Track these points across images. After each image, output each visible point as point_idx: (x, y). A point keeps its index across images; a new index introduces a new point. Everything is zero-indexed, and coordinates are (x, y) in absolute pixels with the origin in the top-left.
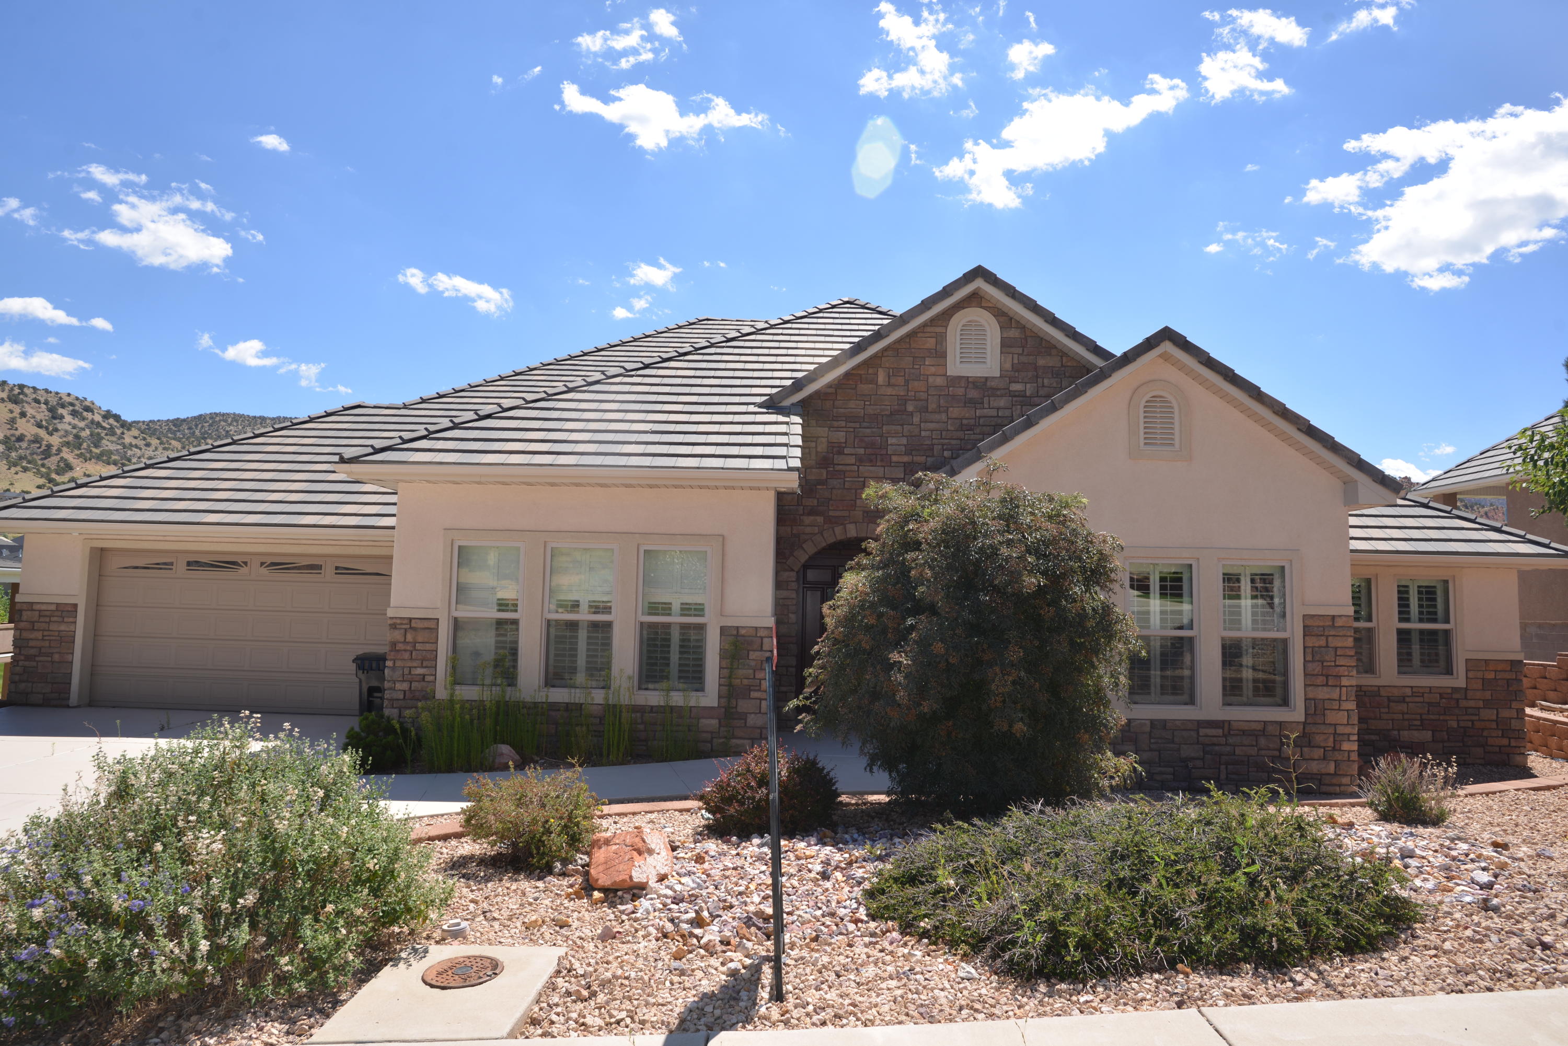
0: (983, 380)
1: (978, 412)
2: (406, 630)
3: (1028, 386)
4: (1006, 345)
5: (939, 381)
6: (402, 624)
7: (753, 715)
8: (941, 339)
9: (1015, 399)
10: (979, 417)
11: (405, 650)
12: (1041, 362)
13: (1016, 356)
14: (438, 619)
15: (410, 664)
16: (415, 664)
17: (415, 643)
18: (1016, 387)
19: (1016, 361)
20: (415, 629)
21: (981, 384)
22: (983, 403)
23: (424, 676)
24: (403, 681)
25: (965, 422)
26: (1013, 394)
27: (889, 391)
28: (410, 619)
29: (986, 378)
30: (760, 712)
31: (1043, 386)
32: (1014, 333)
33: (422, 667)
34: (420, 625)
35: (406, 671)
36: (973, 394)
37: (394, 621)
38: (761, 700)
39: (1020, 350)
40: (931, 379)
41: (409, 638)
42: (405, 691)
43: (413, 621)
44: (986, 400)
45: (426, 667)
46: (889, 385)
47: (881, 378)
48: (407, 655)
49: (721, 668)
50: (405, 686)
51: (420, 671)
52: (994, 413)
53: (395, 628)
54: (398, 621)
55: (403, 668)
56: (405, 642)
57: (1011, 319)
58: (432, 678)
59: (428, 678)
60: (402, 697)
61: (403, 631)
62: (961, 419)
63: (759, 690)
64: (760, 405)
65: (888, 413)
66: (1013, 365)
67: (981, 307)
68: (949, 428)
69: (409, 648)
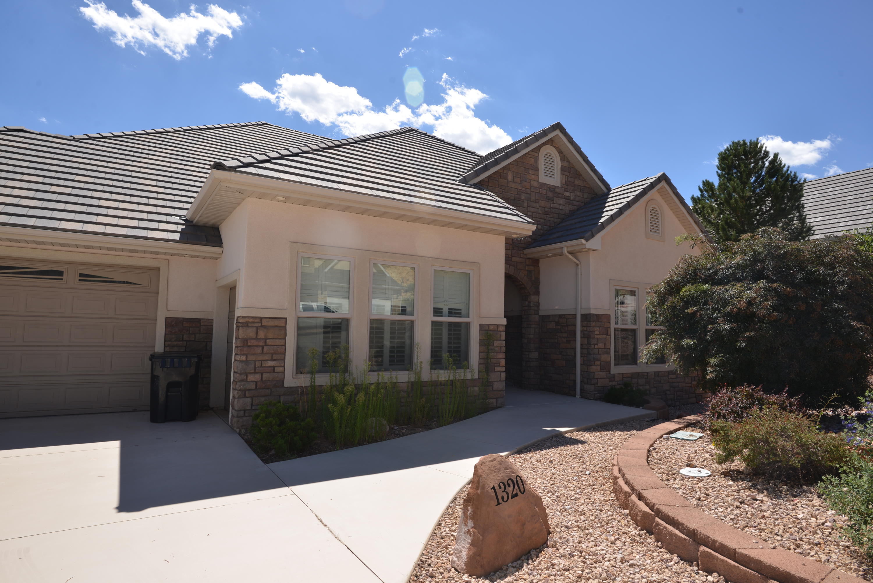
0: (554, 187)
1: (552, 205)
2: (257, 328)
3: (572, 194)
4: (563, 169)
5: (535, 184)
6: (254, 322)
7: (496, 383)
8: (536, 159)
9: (567, 200)
10: (553, 208)
11: (257, 346)
12: (577, 182)
13: (567, 177)
14: (286, 319)
15: (261, 358)
16: (266, 358)
17: (266, 339)
18: (567, 194)
19: (566, 180)
20: (265, 327)
21: (552, 189)
22: (553, 200)
23: (274, 367)
24: (255, 373)
25: (546, 209)
26: (567, 198)
27: (513, 185)
28: (261, 318)
29: (555, 186)
30: (500, 381)
31: (577, 196)
32: (566, 164)
33: (272, 360)
34: (272, 323)
35: (258, 364)
36: (550, 194)
37: (247, 319)
38: (501, 372)
39: (568, 174)
40: (532, 182)
41: (261, 334)
42: (256, 382)
43: (264, 320)
44: (555, 198)
45: (275, 360)
46: (514, 182)
47: (510, 177)
48: (259, 350)
49: (479, 352)
50: (257, 377)
51: (270, 363)
52: (558, 206)
53: (247, 326)
54: (251, 320)
55: (255, 361)
56: (256, 338)
57: (565, 156)
58: (281, 369)
59: (277, 369)
60: (254, 387)
61: (255, 329)
62: (545, 208)
63: (499, 366)
64: (460, 181)
65: (513, 198)
66: (565, 181)
67: (553, 146)
68: (540, 212)
69: (261, 344)
